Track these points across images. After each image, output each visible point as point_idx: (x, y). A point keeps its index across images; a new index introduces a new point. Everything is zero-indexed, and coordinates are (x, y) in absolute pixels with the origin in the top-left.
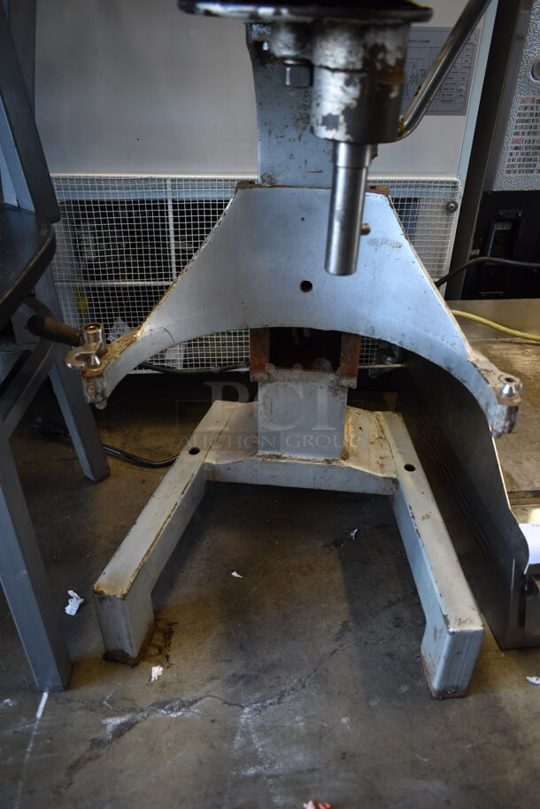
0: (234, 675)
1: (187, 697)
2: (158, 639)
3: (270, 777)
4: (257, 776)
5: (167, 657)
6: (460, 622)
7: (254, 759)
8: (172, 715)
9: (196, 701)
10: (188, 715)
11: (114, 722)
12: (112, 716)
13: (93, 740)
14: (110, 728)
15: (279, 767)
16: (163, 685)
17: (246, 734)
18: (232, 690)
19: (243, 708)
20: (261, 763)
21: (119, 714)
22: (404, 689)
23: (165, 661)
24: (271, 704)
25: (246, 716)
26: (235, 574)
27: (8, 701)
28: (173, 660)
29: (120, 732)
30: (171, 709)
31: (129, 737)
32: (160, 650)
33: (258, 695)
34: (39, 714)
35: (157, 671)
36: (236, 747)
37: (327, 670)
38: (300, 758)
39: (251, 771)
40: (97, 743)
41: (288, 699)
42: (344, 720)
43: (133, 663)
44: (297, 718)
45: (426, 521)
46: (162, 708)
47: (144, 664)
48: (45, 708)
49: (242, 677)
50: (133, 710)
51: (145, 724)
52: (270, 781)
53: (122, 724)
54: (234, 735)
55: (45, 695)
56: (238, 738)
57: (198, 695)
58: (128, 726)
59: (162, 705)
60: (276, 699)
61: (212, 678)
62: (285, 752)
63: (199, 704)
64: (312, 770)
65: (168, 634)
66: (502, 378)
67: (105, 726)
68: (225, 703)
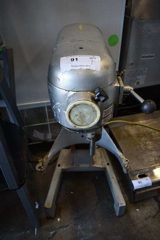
0: (75, 218)
1: (66, 224)
2: (58, 212)
5: (60, 216)
6: (121, 204)
8: (64, 229)
9: (68, 225)
10: (67, 229)
11: (52, 233)
12: (51, 231)
13: (48, 238)
14: (51, 234)
15: (88, 238)
16: (61, 222)
17: (80, 231)
18: (75, 222)
19: (78, 225)
20: (84, 237)
21: (53, 231)
22: (111, 216)
23: (60, 217)
24: (84, 223)
25: (79, 227)
26: (72, 192)
27: (28, 231)
28: (62, 216)
29: (54, 235)
30: (63, 228)
32: (59, 214)
33: (81, 222)
34: (36, 234)
35: (59, 219)
36: (78, 234)
37: (95, 214)
38: (91, 235)
40: (49, 238)
41: (87, 222)
42: (99, 225)
43: (53, 219)
44: (90, 226)
45: (113, 179)
46: (61, 228)
47: (56, 218)
48: (37, 232)
49: (77, 218)
50: (55, 229)
51: (59, 232)
53: (54, 233)
55: (36, 229)
56: (78, 232)
57: (69, 224)
59: (61, 227)
60: (85, 222)
61: (71, 219)
62: (88, 234)
63: (69, 226)
64: (94, 237)
65: (60, 210)
66: (125, 160)
67: (50, 234)
68: (74, 225)
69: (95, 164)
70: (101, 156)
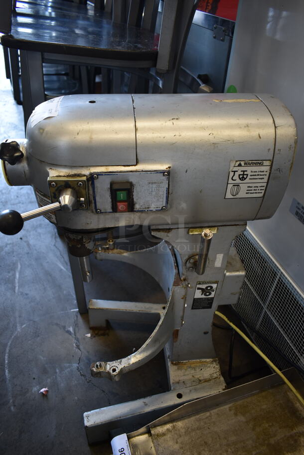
1: (81, 347)
2: (101, 332)
3: (56, 376)
4: (56, 373)
5: (94, 337)
6: (88, 417)
7: (62, 370)
8: (74, 344)
9: (79, 349)
10: (75, 348)
11: (71, 329)
12: (73, 328)
13: (65, 326)
14: (69, 329)
15: (59, 379)
16: (84, 339)
17: (69, 367)
18: (85, 359)
19: (78, 364)
20: (60, 373)
21: (74, 330)
23: (92, 337)
24: (80, 373)
25: (75, 365)
27: (75, 302)
28: (94, 339)
29: (68, 332)
30: (76, 343)
31: (67, 335)
32: (97, 334)
33: (84, 368)
34: (72, 310)
35: (89, 335)
36: (65, 365)
37: (96, 389)
38: (62, 385)
39: (57, 371)
41: (83, 377)
42: (76, 398)
43: (90, 328)
44: (76, 382)
47: (91, 331)
50: (75, 333)
51: (71, 338)
52: (54, 377)
53: (70, 332)
54: (69, 363)
56: (68, 364)
57: (82, 350)
59: (77, 339)
60: (82, 373)
61: (88, 352)
62: (64, 380)
63: (79, 351)
64: (58, 389)
65: (103, 335)
67: (69, 327)
68: (80, 358)
70: (200, 381)
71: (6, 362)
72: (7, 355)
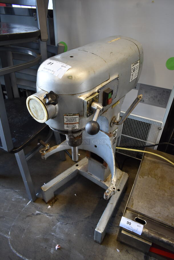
0: (62, 215)
1: (51, 214)
2: (54, 200)
3: (55, 236)
4: (53, 235)
5: (53, 205)
6: (98, 229)
7: (55, 232)
8: (47, 216)
9: (52, 216)
10: (49, 218)
11: (37, 212)
12: (38, 211)
13: (33, 213)
14: (36, 213)
15: (58, 236)
16: (49, 210)
17: (56, 227)
18: (59, 217)
19: (59, 222)
20: (55, 233)
21: (39, 211)
22: (90, 236)
23: (52, 206)
24: (64, 224)
25: (58, 224)
26: (75, 195)
27: (24, 199)
28: (53, 206)
29: (37, 214)
30: (47, 215)
31: (38, 216)
32: (53, 203)
33: (63, 221)
34: (28, 204)
35: (49, 207)
36: (53, 228)
37: (78, 224)
38: (62, 236)
39: (53, 234)
40: (33, 214)
41: (68, 225)
42: (75, 235)
43: (47, 203)
44: (67, 229)
46: (46, 214)
47: (48, 204)
48: (29, 204)
49: (63, 216)
50: (41, 212)
51: (42, 215)
53: (39, 213)
54: (54, 226)
55: (30, 201)
56: (55, 227)
57: (54, 215)
58: (39, 214)
59: (46, 213)
60: (65, 224)
61: (58, 213)
62: (61, 234)
64: (62, 240)
65: (56, 201)
66: (113, 188)
67: (36, 212)
68: (57, 219)
69: (107, 182)
70: (119, 179)
71: (21, 256)
72: (17, 254)
